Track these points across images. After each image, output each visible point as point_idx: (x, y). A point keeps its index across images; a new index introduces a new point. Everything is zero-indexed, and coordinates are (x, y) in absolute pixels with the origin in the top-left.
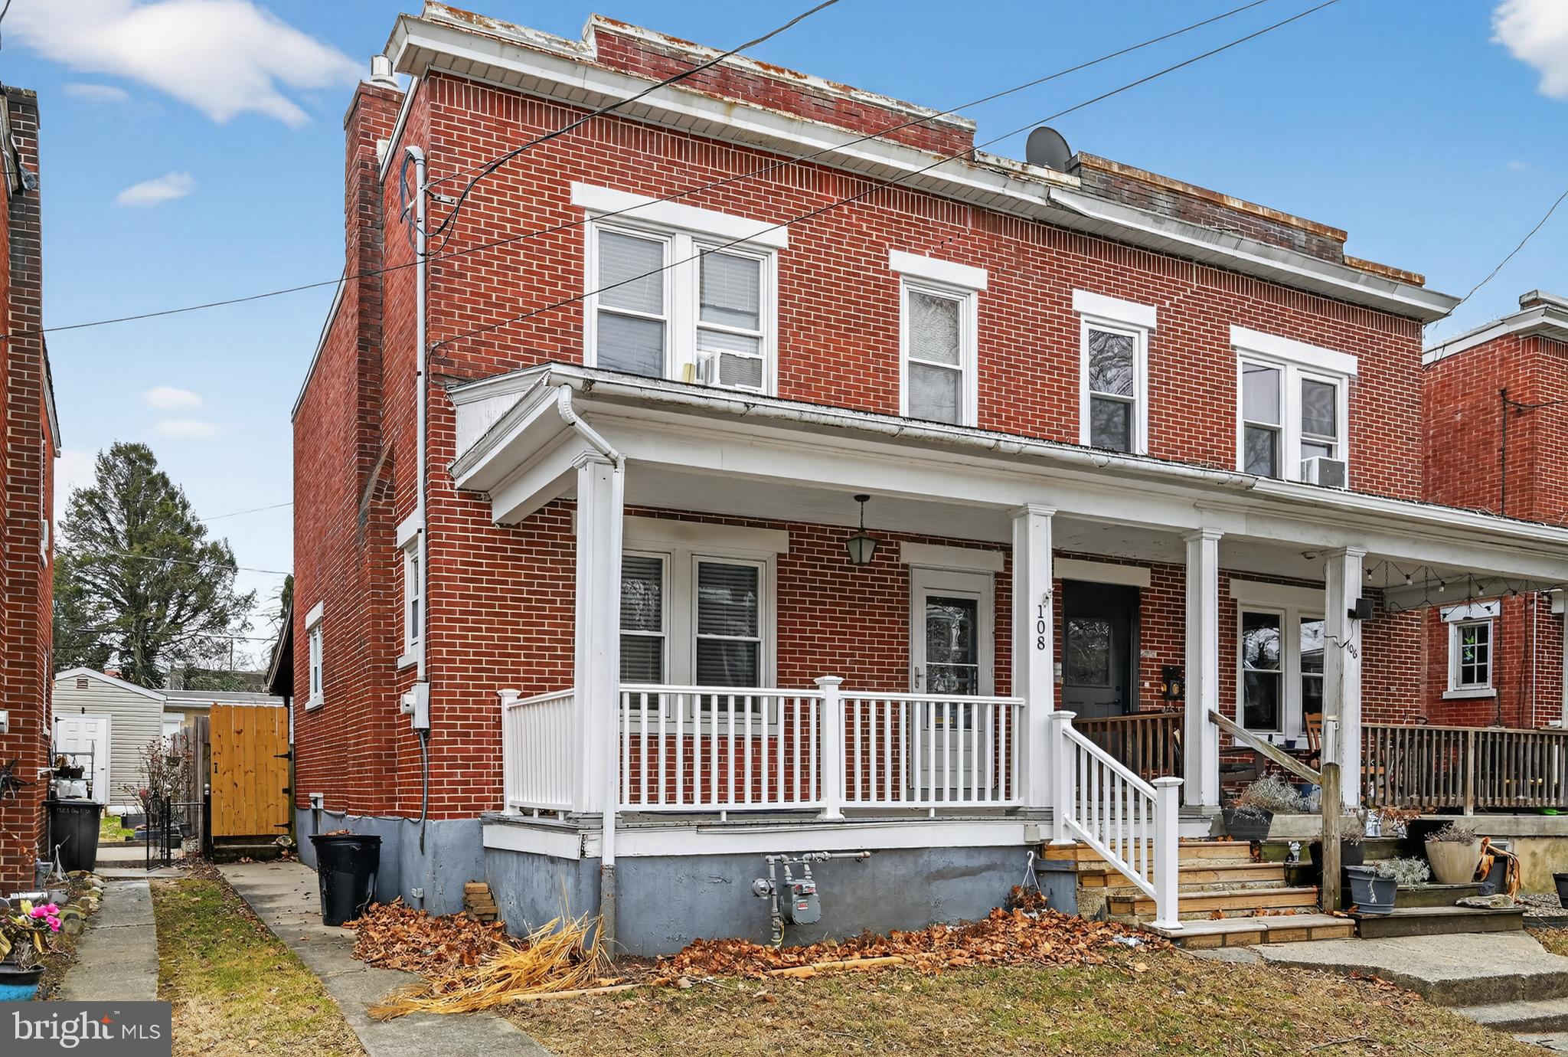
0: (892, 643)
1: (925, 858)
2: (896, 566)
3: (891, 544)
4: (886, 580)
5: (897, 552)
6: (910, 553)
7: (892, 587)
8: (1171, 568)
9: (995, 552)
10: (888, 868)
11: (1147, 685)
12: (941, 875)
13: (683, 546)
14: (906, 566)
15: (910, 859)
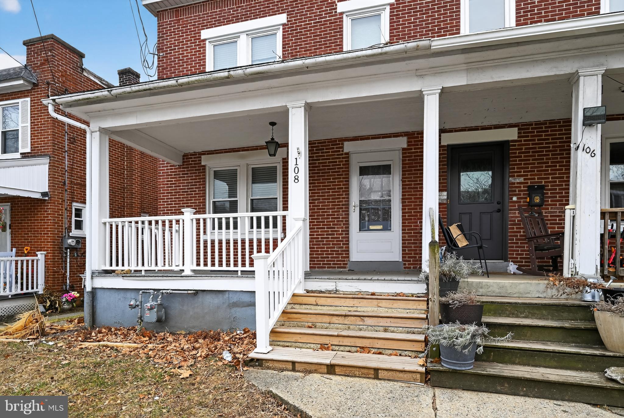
0: (339, 192)
1: (227, 296)
2: (342, 154)
3: (339, 144)
4: (336, 162)
5: (342, 148)
6: (348, 147)
7: (340, 165)
8: (536, 124)
9: (401, 138)
10: (209, 299)
11: (515, 199)
12: (235, 305)
13: (243, 162)
14: (347, 154)
15: (220, 296)
